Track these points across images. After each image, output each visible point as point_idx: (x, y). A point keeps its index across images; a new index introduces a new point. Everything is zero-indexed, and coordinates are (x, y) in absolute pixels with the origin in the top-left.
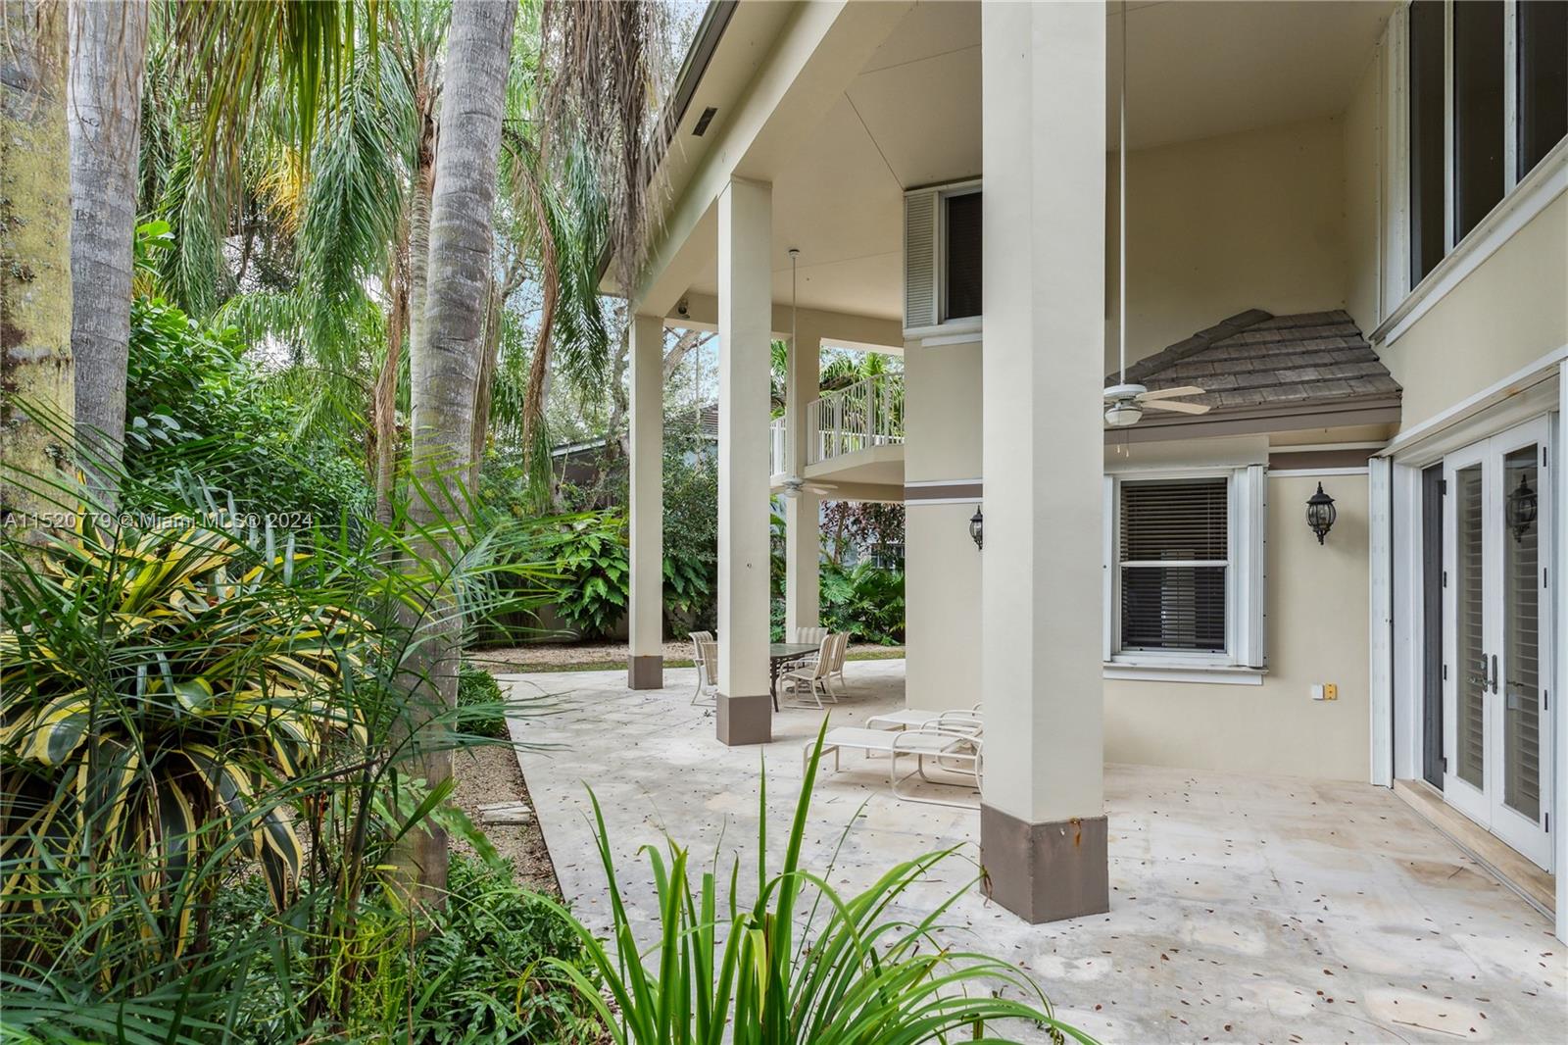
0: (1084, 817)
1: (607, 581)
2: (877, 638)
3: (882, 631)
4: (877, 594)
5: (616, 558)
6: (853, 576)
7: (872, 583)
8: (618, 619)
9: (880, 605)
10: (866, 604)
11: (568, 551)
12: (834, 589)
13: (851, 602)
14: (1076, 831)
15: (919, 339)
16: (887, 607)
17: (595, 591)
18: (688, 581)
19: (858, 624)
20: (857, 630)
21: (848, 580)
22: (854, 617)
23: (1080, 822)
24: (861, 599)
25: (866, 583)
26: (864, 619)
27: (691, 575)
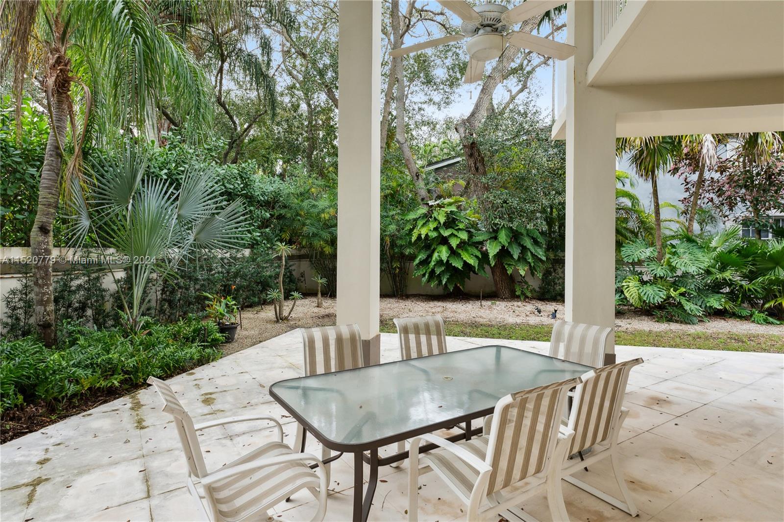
1: (450, 248)
2: (745, 313)
3: (753, 305)
4: (745, 265)
5: (460, 229)
6: (713, 244)
7: (739, 251)
8: (466, 279)
9: (751, 277)
10: (728, 275)
11: (420, 223)
12: (686, 258)
13: (708, 272)
16: (760, 279)
17: (439, 256)
18: (524, 249)
19: (717, 296)
20: (716, 302)
21: (705, 247)
22: (716, 288)
24: (723, 269)
25: (730, 252)
26: (728, 290)
27: (528, 243)
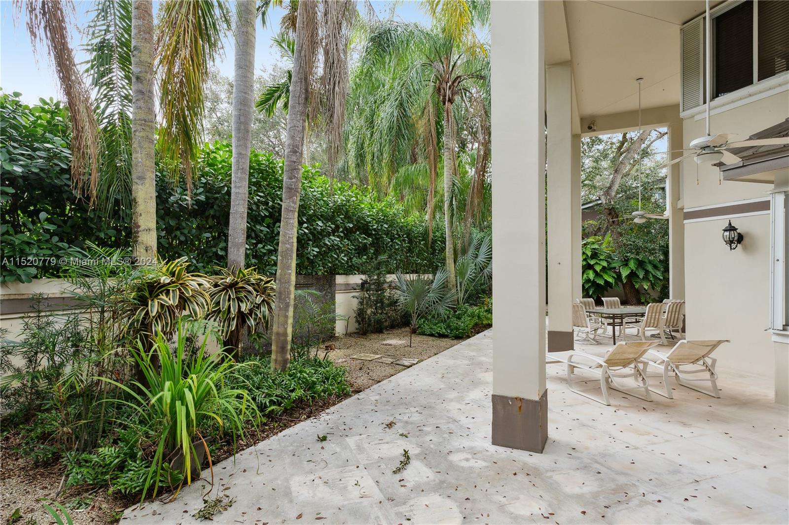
0: (525, 397)
1: (595, 272)
5: (601, 259)
8: (605, 292)
14: (519, 404)
15: (693, 117)
17: (588, 277)
18: (647, 272)
23: (521, 400)
27: (650, 268)
